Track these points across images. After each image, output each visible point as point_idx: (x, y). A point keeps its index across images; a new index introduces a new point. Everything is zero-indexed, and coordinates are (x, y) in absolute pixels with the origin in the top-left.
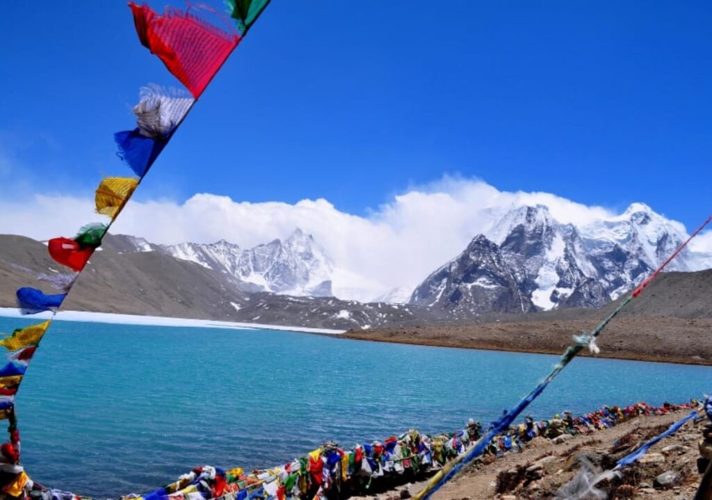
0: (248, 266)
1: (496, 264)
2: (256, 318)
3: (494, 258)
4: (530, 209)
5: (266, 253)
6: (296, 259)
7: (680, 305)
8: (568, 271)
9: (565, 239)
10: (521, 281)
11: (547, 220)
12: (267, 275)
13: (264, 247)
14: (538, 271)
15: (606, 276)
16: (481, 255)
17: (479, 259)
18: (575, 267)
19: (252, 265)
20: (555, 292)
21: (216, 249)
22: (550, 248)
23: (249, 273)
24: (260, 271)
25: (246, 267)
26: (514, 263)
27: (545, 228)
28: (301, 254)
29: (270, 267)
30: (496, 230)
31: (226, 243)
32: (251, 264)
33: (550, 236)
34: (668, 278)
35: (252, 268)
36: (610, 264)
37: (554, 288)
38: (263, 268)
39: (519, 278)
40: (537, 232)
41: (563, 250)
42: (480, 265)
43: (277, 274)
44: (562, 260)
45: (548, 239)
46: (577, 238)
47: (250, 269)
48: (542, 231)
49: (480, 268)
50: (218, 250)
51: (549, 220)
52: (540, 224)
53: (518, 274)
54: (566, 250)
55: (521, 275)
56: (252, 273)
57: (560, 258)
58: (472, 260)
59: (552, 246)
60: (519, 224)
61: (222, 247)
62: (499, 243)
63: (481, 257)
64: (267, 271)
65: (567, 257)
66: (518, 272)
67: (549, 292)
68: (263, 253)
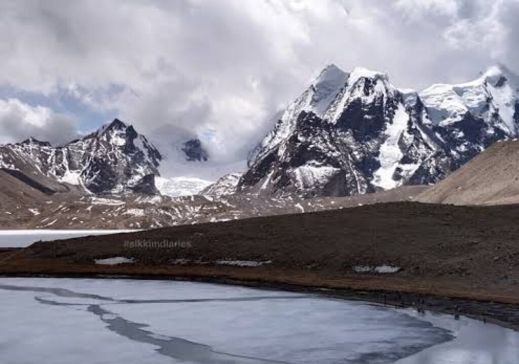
0: (63, 165)
1: (328, 143)
2: (51, 223)
3: (326, 137)
4: (367, 81)
5: (82, 149)
6: (116, 154)
7: (515, 177)
8: (412, 145)
9: (409, 110)
10: (360, 160)
11: (387, 91)
12: (85, 172)
13: (79, 142)
14: (378, 148)
15: (458, 148)
16: (311, 135)
17: (309, 140)
18: (421, 140)
19: (67, 163)
20: (399, 170)
21: (24, 149)
22: (391, 122)
23: (64, 173)
24: (76, 169)
25: (60, 165)
26: (351, 141)
27: (385, 100)
28: (121, 148)
29: (88, 164)
30: (332, 106)
31: (35, 141)
32: (65, 162)
33: (391, 109)
34: (506, 147)
35: (67, 167)
36: (461, 134)
37: (397, 165)
38: (80, 166)
39: (358, 157)
40: (376, 105)
41: (406, 123)
42: (308, 147)
43: (96, 170)
44: (406, 134)
45: (389, 111)
46: (423, 108)
47: (65, 168)
48: (382, 103)
49: (309, 149)
50: (26, 149)
51: (390, 91)
52: (378, 96)
53: (356, 153)
54: (410, 123)
55: (359, 154)
56: (68, 172)
57: (403, 131)
58: (299, 141)
59: (394, 120)
60: (356, 97)
61: (32, 146)
62: (334, 121)
63: (310, 138)
64: (84, 168)
65: (410, 131)
66: (356, 150)
67: (391, 171)
68: (78, 149)
